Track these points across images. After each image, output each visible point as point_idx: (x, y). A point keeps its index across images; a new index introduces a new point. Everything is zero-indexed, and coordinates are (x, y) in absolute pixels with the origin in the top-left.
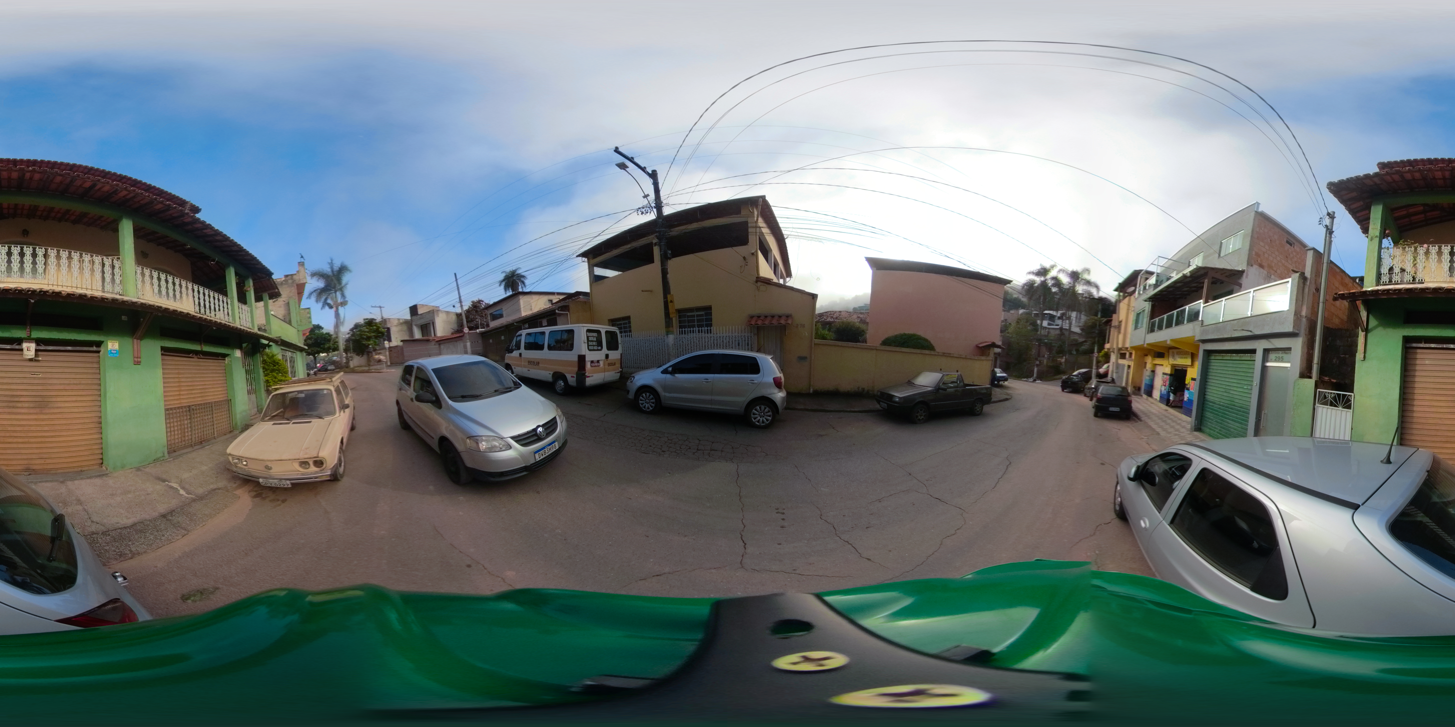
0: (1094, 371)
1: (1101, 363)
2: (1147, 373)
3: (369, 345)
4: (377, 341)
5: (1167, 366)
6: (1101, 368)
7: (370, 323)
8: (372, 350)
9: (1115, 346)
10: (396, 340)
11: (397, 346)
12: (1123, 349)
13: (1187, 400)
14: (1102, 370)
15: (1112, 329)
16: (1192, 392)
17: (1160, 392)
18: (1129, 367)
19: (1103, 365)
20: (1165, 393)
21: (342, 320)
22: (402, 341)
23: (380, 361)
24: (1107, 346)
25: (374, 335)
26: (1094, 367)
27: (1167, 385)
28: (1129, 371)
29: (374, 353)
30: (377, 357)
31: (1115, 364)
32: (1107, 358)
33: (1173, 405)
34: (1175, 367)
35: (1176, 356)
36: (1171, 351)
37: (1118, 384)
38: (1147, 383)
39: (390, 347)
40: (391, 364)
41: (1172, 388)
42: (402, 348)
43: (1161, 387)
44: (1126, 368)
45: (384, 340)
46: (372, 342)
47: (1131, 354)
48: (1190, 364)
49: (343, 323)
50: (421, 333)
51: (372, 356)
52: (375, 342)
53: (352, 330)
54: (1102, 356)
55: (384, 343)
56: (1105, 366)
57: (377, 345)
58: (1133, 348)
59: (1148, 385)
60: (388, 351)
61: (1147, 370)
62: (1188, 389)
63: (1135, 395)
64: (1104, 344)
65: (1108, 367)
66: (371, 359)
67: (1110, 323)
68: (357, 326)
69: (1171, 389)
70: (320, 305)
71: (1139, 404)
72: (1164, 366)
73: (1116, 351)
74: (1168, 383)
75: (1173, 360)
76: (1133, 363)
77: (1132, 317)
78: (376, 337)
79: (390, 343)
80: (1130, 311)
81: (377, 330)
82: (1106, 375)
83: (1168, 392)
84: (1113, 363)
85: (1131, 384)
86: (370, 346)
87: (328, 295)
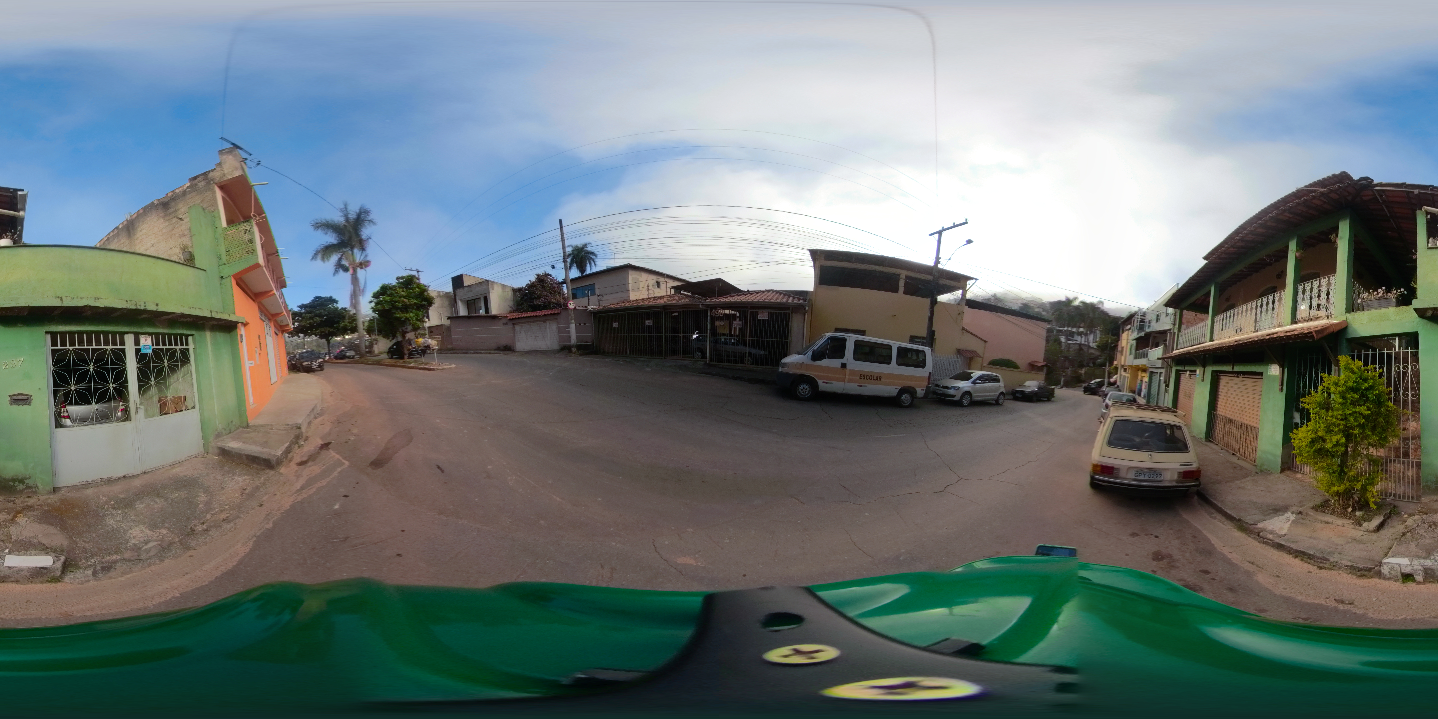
4: (414, 314)
9: (1120, 364)
10: (439, 316)
11: (440, 326)
12: (1125, 366)
17: (1144, 393)
22: (449, 318)
24: (1115, 363)
25: (416, 304)
26: (1106, 378)
32: (1115, 372)
39: (429, 327)
47: (1128, 370)
49: (361, 292)
50: (469, 309)
52: (417, 315)
53: (377, 296)
54: (1112, 369)
55: (423, 319)
57: (415, 320)
64: (1113, 361)
65: (1117, 378)
67: (1118, 345)
68: (384, 291)
73: (1120, 367)
78: (414, 309)
79: (432, 319)
81: (414, 297)
82: (1115, 383)
84: (1119, 375)
87: (341, 254)
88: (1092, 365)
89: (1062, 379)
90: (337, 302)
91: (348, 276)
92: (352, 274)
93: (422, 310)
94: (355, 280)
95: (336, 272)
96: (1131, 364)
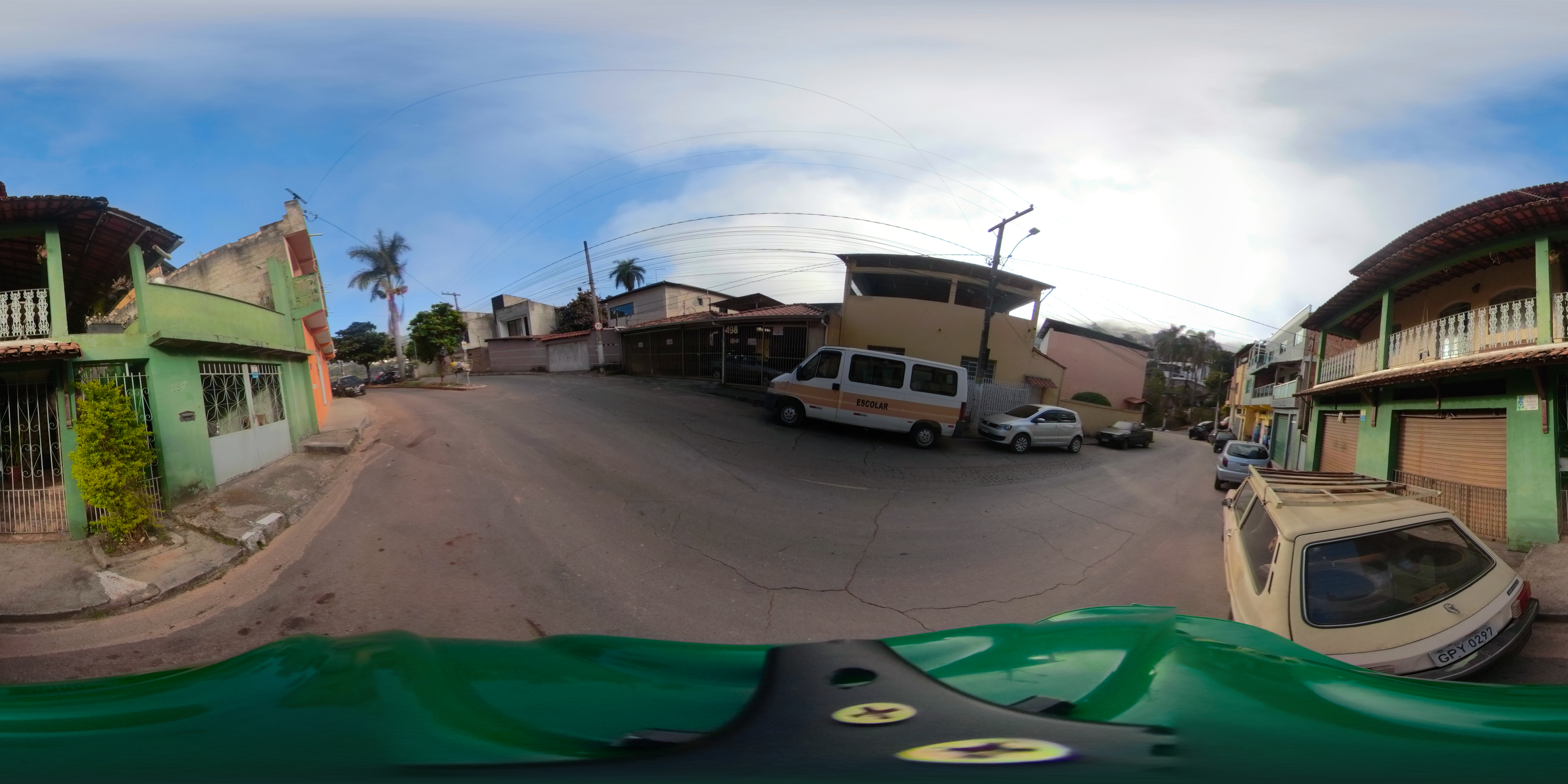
3: (442, 345)
4: (451, 339)
7: (441, 311)
8: (442, 353)
9: (1233, 403)
10: (476, 340)
11: (477, 348)
12: (1238, 406)
15: (1231, 387)
17: (1263, 439)
22: (484, 341)
23: (460, 370)
24: (1227, 402)
25: (447, 331)
30: (453, 364)
32: (1227, 412)
39: (468, 350)
40: (476, 374)
42: (484, 351)
43: (1264, 436)
45: (461, 339)
46: (444, 341)
47: (1244, 411)
49: (400, 317)
50: (510, 333)
51: (444, 362)
52: (449, 342)
53: (414, 323)
54: (1224, 410)
55: (460, 344)
57: (451, 346)
58: (1245, 406)
60: (467, 354)
64: (1225, 400)
66: (444, 368)
67: (1230, 383)
68: (421, 317)
70: (370, 293)
73: (1233, 406)
76: (1246, 417)
77: (1245, 382)
78: (450, 334)
79: (468, 343)
80: (1244, 376)
81: (450, 324)
86: (442, 348)
87: (378, 280)
88: (1199, 405)
89: (1165, 421)
90: (375, 327)
91: (385, 302)
92: (390, 301)
93: (456, 335)
94: (392, 306)
95: (373, 298)
96: (1248, 404)
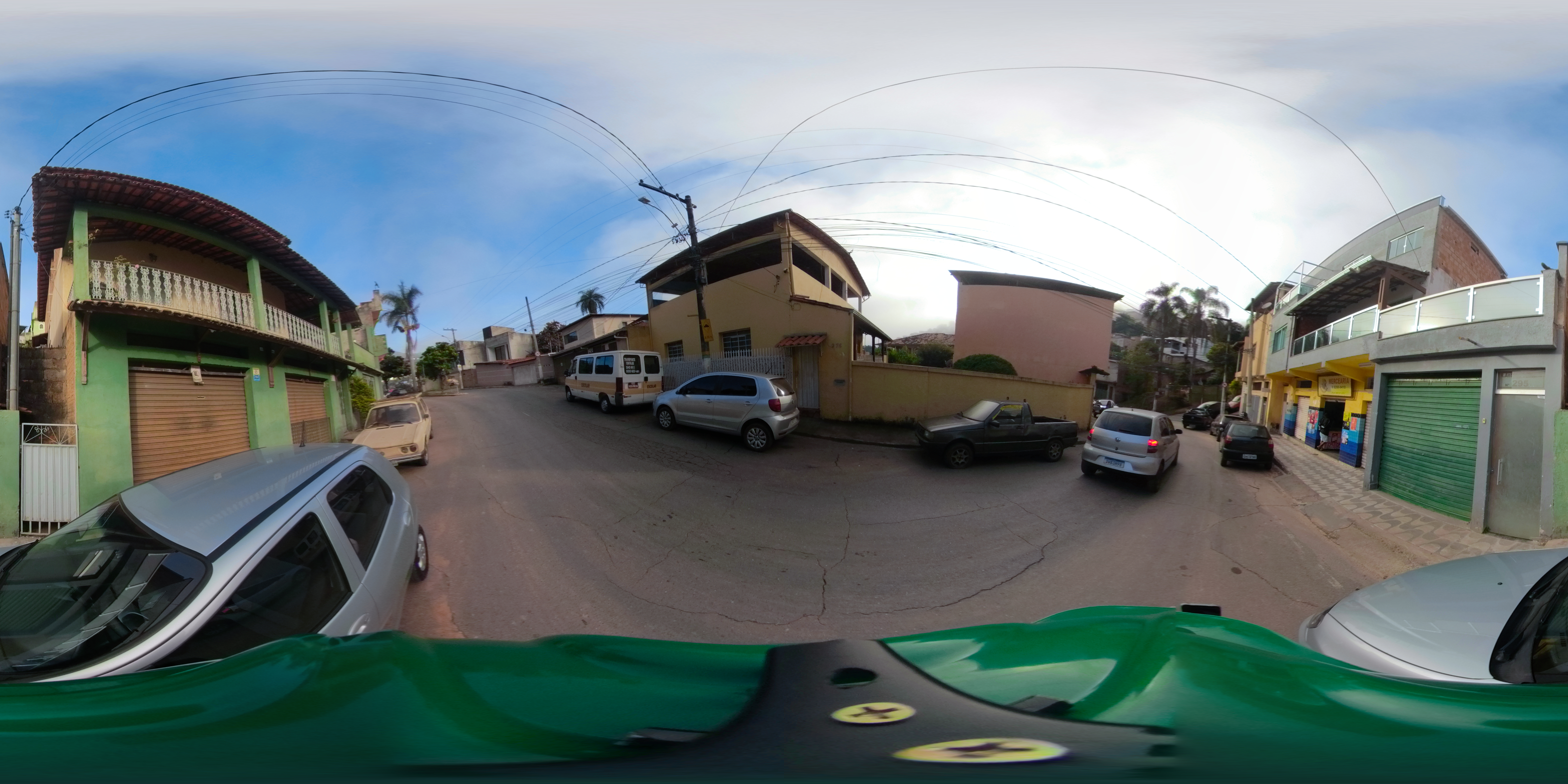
0: (1223, 404)
1: (1231, 396)
2: (1287, 407)
3: (442, 368)
4: (449, 364)
5: (1315, 398)
6: (1231, 400)
7: (442, 347)
8: (445, 373)
9: (1247, 375)
10: (469, 364)
11: (470, 370)
12: (1257, 377)
13: (1347, 442)
14: (1232, 403)
15: (1244, 354)
16: (1352, 432)
17: (1306, 431)
18: (1265, 399)
19: (1233, 398)
20: (1314, 433)
21: (414, 344)
22: (475, 364)
23: (453, 384)
24: (1238, 374)
25: (447, 359)
26: (1223, 399)
27: (1315, 422)
28: (1265, 404)
29: (447, 377)
30: (450, 380)
31: (1247, 396)
32: (1238, 390)
33: (1323, 447)
34: (1326, 399)
35: (1328, 385)
36: (1321, 379)
37: (1252, 420)
38: (1288, 419)
39: (463, 371)
40: (464, 387)
41: (1323, 427)
42: (475, 371)
43: (1308, 424)
44: (1261, 401)
45: (457, 363)
46: (444, 366)
47: (1267, 384)
48: (1350, 395)
49: (414, 347)
50: (495, 358)
51: (445, 380)
52: (448, 366)
53: (424, 354)
54: (1232, 387)
55: (457, 366)
56: (1236, 398)
57: (450, 369)
58: (1270, 375)
59: (1290, 421)
60: (461, 374)
61: (1287, 403)
62: (1347, 428)
63: (1272, 434)
64: (1235, 372)
65: (1239, 399)
66: (444, 383)
67: (1241, 348)
68: (429, 350)
69: (1321, 428)
70: (391, 328)
71: (1281, 446)
72: (1312, 397)
73: (1248, 381)
74: (1317, 419)
75: (1324, 390)
76: (1270, 394)
77: (1269, 338)
78: (449, 361)
79: (464, 366)
80: (1266, 330)
81: (450, 354)
82: (1236, 408)
83: (1318, 432)
84: (1246, 395)
85: (1268, 420)
86: (443, 370)
87: (399, 318)
91: (403, 334)
92: (407, 334)
94: (409, 338)
